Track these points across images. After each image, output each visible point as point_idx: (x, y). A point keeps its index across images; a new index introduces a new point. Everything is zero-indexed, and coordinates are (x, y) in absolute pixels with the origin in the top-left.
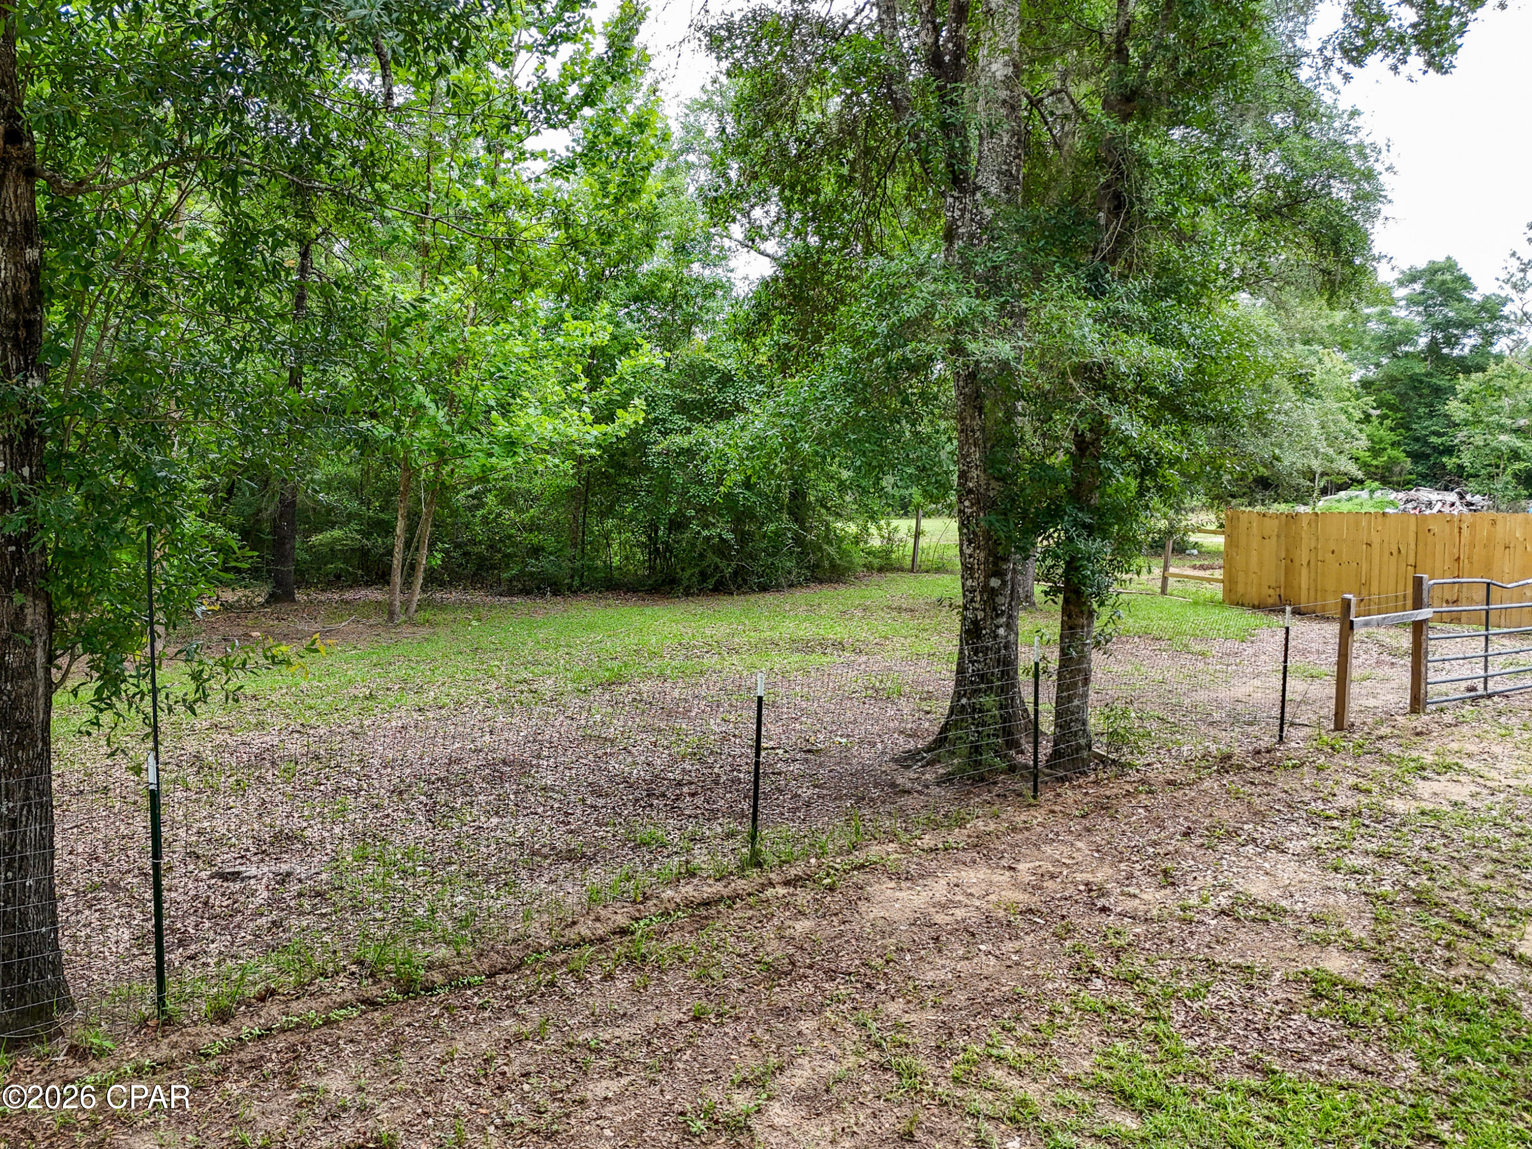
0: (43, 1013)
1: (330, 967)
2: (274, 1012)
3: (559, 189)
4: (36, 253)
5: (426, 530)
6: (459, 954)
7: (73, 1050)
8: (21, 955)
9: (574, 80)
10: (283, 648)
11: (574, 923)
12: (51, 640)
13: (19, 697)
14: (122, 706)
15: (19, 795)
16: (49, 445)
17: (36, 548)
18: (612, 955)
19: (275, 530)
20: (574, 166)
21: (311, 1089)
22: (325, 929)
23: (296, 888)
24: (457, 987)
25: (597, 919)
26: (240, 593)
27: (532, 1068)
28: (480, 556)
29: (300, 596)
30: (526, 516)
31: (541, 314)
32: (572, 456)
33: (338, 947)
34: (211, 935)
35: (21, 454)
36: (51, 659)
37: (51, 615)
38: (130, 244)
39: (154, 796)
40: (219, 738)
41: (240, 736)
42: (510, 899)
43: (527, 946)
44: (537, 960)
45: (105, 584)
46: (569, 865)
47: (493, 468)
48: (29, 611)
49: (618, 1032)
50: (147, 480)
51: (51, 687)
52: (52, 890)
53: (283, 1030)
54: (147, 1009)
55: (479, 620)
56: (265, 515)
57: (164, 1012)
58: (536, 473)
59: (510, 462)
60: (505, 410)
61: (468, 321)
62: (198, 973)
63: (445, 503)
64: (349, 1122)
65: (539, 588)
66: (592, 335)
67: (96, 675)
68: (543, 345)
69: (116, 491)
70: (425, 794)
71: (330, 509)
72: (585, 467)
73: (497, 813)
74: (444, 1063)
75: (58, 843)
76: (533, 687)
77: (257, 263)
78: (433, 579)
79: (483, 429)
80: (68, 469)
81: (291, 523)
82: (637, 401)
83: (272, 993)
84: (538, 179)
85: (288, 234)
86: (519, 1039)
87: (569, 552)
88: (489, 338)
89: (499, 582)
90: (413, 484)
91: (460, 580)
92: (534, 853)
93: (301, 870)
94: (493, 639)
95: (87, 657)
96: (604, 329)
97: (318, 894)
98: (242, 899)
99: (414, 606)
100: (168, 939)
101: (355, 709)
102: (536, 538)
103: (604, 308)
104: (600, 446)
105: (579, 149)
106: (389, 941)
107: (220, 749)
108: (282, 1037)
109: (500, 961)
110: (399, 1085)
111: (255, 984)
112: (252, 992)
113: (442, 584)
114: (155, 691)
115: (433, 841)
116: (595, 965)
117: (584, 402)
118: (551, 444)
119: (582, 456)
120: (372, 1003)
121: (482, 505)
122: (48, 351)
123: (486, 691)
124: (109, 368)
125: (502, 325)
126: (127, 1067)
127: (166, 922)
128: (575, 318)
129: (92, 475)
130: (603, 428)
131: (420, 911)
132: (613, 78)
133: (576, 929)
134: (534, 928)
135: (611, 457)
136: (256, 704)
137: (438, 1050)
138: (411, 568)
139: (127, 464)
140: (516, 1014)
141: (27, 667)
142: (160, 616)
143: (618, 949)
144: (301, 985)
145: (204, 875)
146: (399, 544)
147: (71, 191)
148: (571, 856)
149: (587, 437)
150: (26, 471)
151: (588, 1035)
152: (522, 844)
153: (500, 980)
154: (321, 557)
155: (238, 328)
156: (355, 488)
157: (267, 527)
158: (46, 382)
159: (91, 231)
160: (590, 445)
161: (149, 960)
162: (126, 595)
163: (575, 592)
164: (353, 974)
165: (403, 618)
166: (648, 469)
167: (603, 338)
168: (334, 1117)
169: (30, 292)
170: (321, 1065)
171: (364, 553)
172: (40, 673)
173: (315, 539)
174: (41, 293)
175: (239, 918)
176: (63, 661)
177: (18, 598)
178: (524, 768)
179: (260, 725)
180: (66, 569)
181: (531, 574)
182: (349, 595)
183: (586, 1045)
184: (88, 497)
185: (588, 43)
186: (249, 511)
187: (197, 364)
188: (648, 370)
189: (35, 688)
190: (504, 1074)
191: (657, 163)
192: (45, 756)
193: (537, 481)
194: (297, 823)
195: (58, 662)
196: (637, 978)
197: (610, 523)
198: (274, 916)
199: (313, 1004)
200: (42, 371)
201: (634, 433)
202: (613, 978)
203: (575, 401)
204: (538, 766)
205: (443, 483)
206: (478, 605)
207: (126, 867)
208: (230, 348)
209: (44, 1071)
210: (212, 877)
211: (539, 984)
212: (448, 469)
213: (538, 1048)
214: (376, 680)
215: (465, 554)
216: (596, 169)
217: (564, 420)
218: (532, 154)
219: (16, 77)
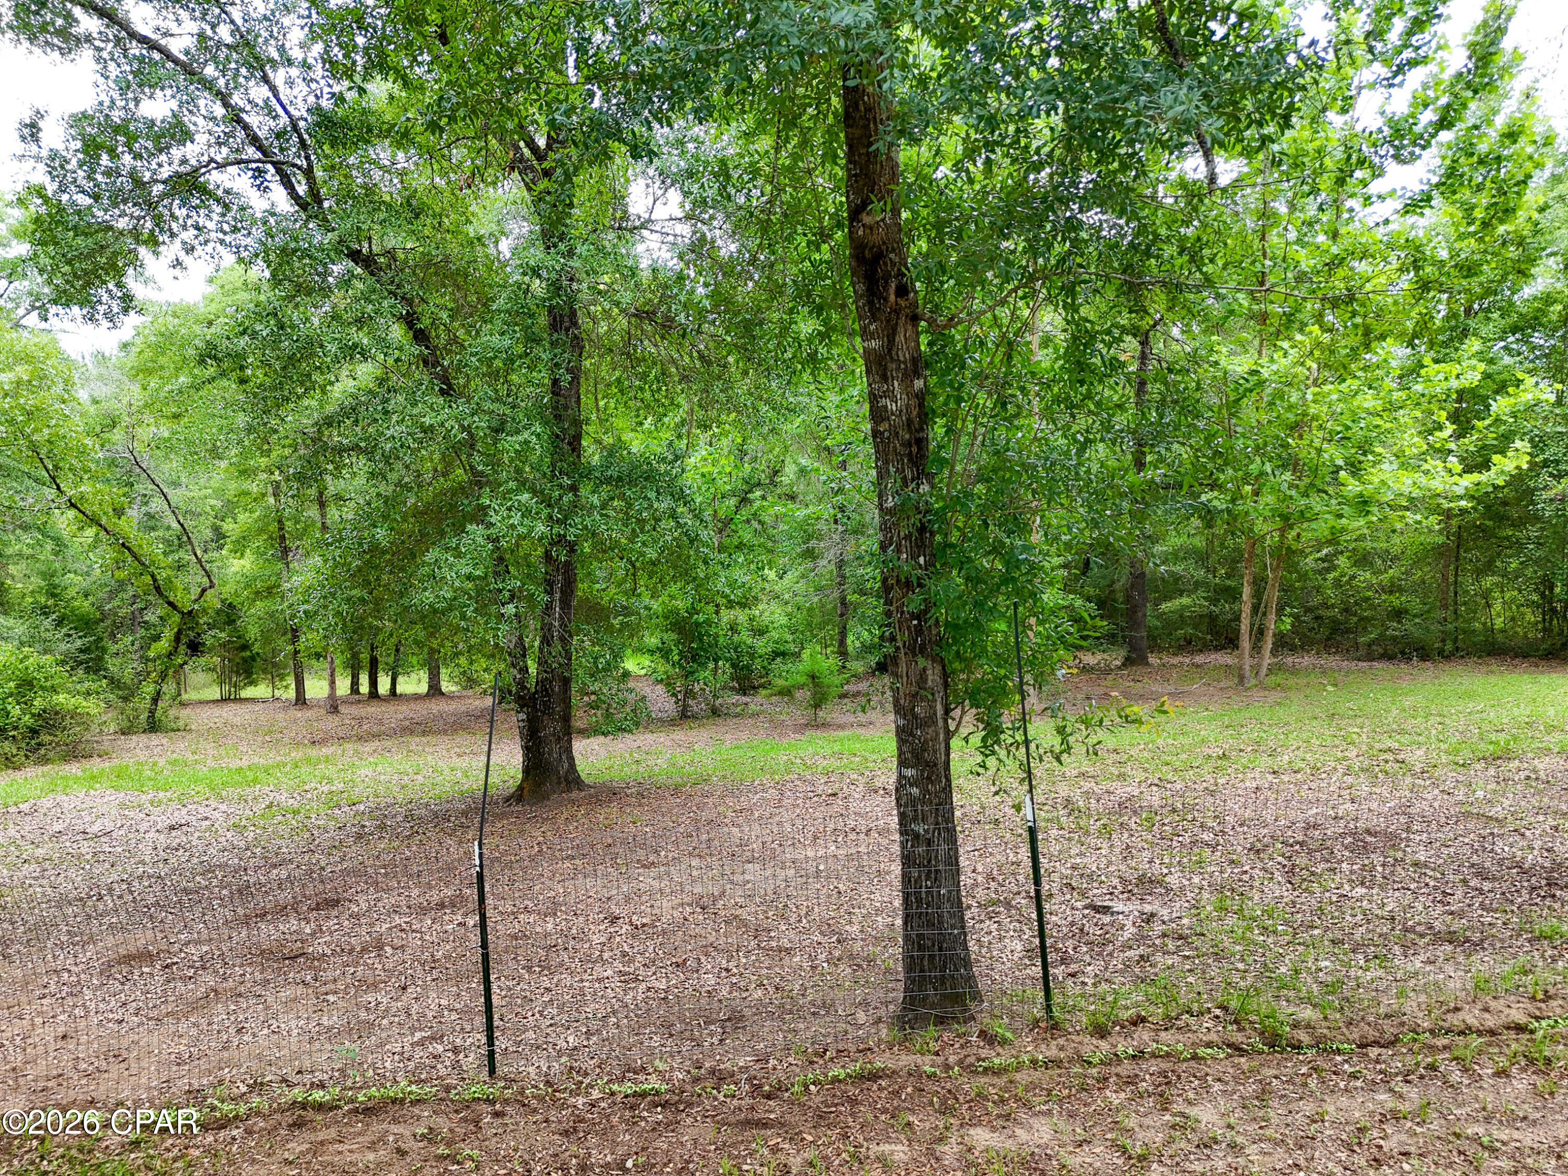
0: (958, 999)
1: (1195, 1007)
2: (1146, 1037)
3: (1413, 227)
4: (922, 382)
5: (1273, 595)
6: (1326, 1018)
7: (983, 1034)
8: (940, 949)
9: (1426, 106)
10: (1136, 709)
11: (1457, 1009)
12: (947, 696)
13: (926, 741)
14: (1002, 753)
15: (931, 820)
16: (938, 538)
17: (932, 622)
18: (1505, 1050)
19: (1128, 599)
20: (1429, 199)
21: (1182, 1114)
22: (1189, 971)
23: (1158, 928)
24: (1325, 1050)
25: (1486, 1010)
26: (1099, 656)
27: (1413, 1149)
28: (1334, 621)
29: (1153, 659)
30: (1385, 578)
31: (1394, 364)
32: (1436, 510)
33: (1201, 989)
34: (1087, 958)
35: (918, 547)
36: (947, 711)
37: (945, 675)
38: (991, 363)
39: (1032, 832)
40: (1088, 785)
41: (1105, 785)
42: (1381, 973)
43: (1403, 1024)
44: (1415, 1040)
45: (984, 650)
46: (1449, 948)
47: (1343, 530)
48: (929, 672)
49: (1516, 1135)
50: (1012, 563)
51: (949, 735)
52: (960, 902)
53: (1154, 1055)
54: (1038, 1012)
55: (1335, 685)
56: (1117, 586)
57: (1052, 1018)
58: (1394, 531)
59: (1362, 522)
60: (1355, 468)
61: (1309, 382)
62: (1078, 990)
63: (1293, 567)
64: (1221, 1154)
65: (1403, 653)
66: (1458, 377)
67: (981, 726)
68: (1396, 395)
69: (988, 572)
70: (1283, 855)
71: (1177, 578)
72: (1454, 522)
73: (1362, 884)
74: (1315, 1122)
75: (963, 862)
76: (1400, 757)
77: (1097, 361)
78: (1282, 643)
79: (1331, 490)
80: (951, 555)
81: (1142, 593)
82: (1518, 444)
83: (1143, 1020)
84: (1387, 222)
85: (1124, 330)
86: (1397, 1116)
87: (1440, 614)
88: (1335, 397)
89: (1357, 646)
90: (1258, 551)
91: (1312, 644)
92: (1406, 930)
93: (1164, 913)
94: (1351, 705)
95: (974, 711)
96: (1474, 368)
97: (1181, 937)
98: (1113, 931)
99: (1264, 671)
100: (1052, 957)
101: (1208, 768)
102: (1396, 600)
103: (1473, 345)
104: (1473, 497)
105: (1435, 180)
106: (1253, 993)
107: (1087, 795)
108: (1153, 1061)
109: (1372, 1034)
110: (1269, 1132)
111: (1127, 1008)
112: (1126, 1015)
113: (1293, 649)
114: (1027, 742)
115: (1293, 902)
116: (1484, 1057)
117: (1450, 451)
118: (1411, 500)
119: (1450, 509)
120: (1238, 1049)
121: (1334, 568)
122: (933, 461)
123: (1345, 759)
124: (979, 469)
125: (1349, 382)
126: (1025, 1058)
127: (1049, 942)
128: (1437, 361)
129: (970, 560)
130: (1475, 477)
131: (1283, 969)
132: (1476, 92)
133: (1461, 1015)
134: (1410, 1006)
135: (1488, 508)
136: (1117, 757)
137: (1308, 1107)
138: (1259, 633)
139: (996, 550)
140: (1391, 1090)
141: (931, 717)
142: (1028, 678)
143: (1514, 1046)
144: (1168, 1017)
145: (1079, 905)
146: (1246, 610)
147: (945, 327)
148: (1451, 938)
149: (1455, 488)
150: (922, 560)
151: (1481, 1130)
152: (1393, 918)
153: (1373, 1052)
154: (1172, 623)
155: (1083, 421)
156: (1202, 558)
157: (1120, 597)
158: (933, 487)
159: (961, 356)
160: (1461, 498)
161: (1037, 971)
162: (1000, 660)
163: (1445, 656)
164: (1217, 1017)
165: (1254, 682)
166: (1537, 518)
167: (1472, 378)
168: (1206, 1146)
169: (919, 415)
170: (1191, 1095)
171: (1212, 618)
172: (940, 723)
173: (1164, 607)
174: (926, 414)
175: (1110, 947)
176: (957, 713)
177: (922, 662)
178: (1392, 840)
179: (1122, 777)
180: (954, 638)
181: (1394, 638)
182: (1199, 659)
183: (1476, 1139)
184: (968, 579)
185: (1443, 61)
186: (1103, 583)
187: (1047, 459)
188: (1531, 408)
189: (937, 734)
190: (1380, 1147)
191: (1537, 173)
192: (948, 790)
193: (1396, 539)
194: (1157, 869)
195: (952, 714)
196: (1540, 1082)
197: (1489, 581)
198: (1141, 950)
199: (1181, 1037)
200: (930, 477)
201: (1517, 479)
202: (1508, 1076)
203: (1439, 451)
204: (1408, 840)
205: (1289, 548)
206: (1331, 668)
207: (1015, 889)
208: (1076, 441)
209: (962, 1047)
210: (1086, 907)
211: (1417, 1064)
212: (1293, 533)
213: (1419, 1130)
214: (1229, 742)
215: (1317, 618)
216: (1457, 196)
217: (1426, 472)
218: (1379, 197)
219: (901, 241)
